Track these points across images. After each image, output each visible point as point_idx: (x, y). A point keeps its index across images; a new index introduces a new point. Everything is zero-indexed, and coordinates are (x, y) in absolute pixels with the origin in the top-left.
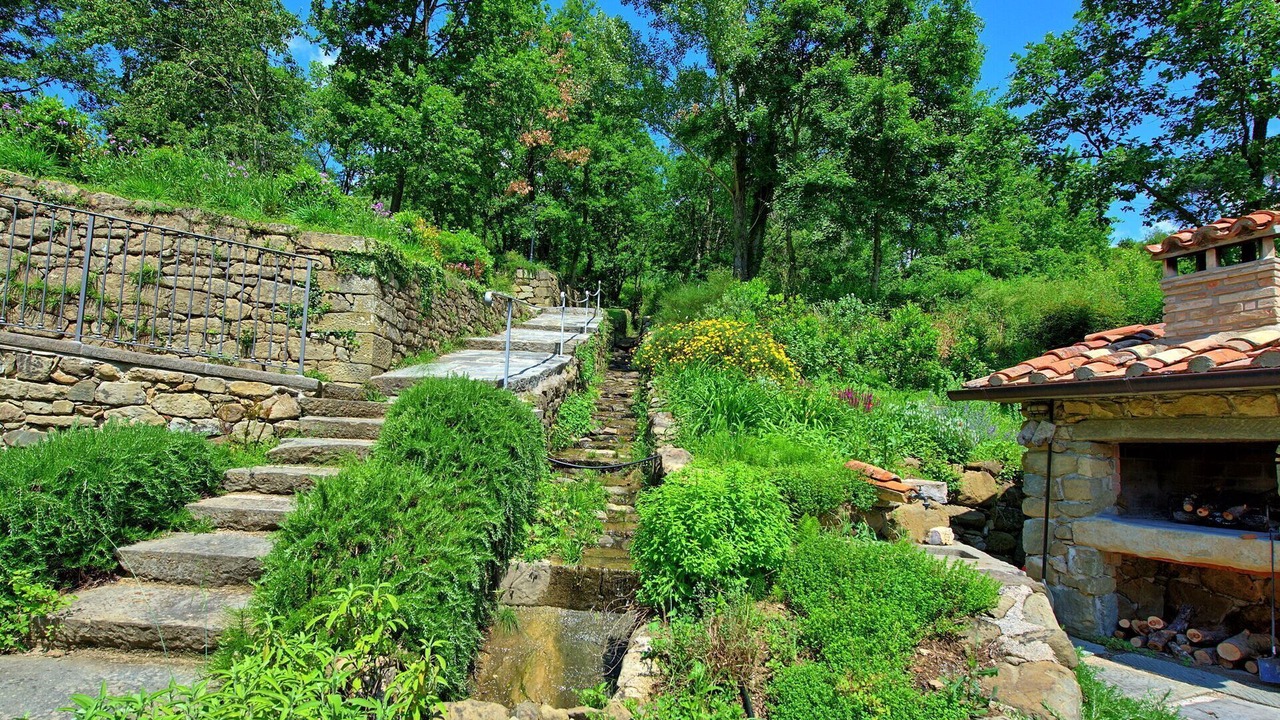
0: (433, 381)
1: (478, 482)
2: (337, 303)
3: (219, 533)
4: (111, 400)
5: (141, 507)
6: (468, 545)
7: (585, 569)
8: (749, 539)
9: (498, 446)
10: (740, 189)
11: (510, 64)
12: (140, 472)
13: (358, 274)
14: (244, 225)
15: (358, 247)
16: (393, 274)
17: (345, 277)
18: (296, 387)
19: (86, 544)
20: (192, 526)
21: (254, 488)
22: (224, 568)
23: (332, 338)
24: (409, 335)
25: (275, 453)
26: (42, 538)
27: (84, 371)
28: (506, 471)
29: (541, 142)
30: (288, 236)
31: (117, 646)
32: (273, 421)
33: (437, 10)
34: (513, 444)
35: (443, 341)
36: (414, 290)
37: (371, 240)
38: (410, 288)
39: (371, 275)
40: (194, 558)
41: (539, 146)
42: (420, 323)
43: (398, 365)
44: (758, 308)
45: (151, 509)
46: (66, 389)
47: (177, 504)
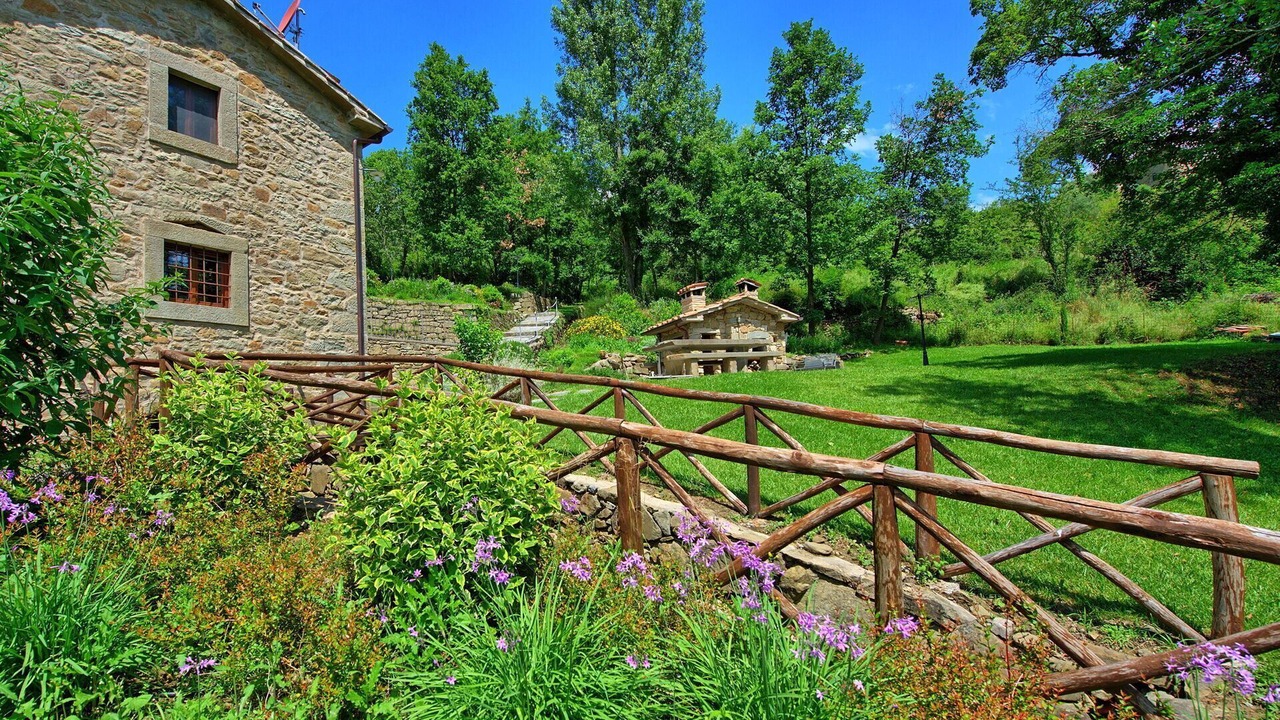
30: (450, 306)
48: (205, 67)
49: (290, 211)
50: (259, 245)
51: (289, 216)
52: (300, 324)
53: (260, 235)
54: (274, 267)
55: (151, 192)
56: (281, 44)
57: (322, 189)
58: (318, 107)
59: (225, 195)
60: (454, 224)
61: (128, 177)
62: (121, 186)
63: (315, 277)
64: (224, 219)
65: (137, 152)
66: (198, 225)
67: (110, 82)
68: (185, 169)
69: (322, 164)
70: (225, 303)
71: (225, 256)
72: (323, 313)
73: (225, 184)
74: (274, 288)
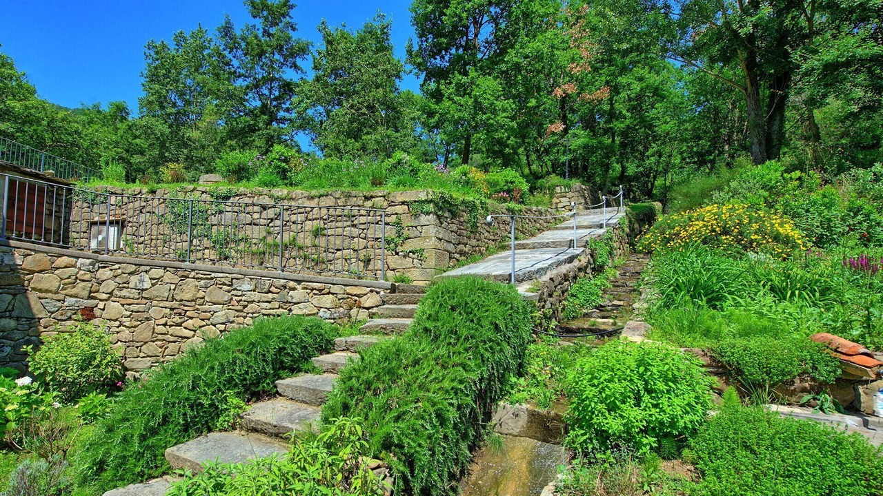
0: (475, 276)
1: (467, 350)
2: (412, 233)
3: (326, 374)
4: (294, 301)
5: (288, 360)
6: (452, 393)
7: (552, 413)
8: (656, 406)
9: (485, 323)
10: (752, 85)
11: (533, 46)
12: (285, 341)
13: (424, 213)
14: (361, 195)
15: (423, 197)
16: (446, 209)
17: (416, 216)
18: (379, 288)
19: (261, 379)
20: (313, 370)
21: (348, 349)
22: (319, 396)
23: (411, 254)
24: (461, 247)
25: (363, 328)
26: (240, 375)
27: (283, 286)
28: (490, 340)
29: (569, 92)
30: (384, 197)
31: (266, 433)
32: (368, 309)
33: (483, 26)
34: (498, 322)
35: (488, 247)
36: (463, 216)
37: (430, 190)
38: (460, 217)
39: (431, 213)
40: (307, 389)
41: (567, 95)
42: (469, 238)
43: (453, 267)
44: (772, 187)
45: (292, 361)
46: (276, 296)
47: (306, 357)
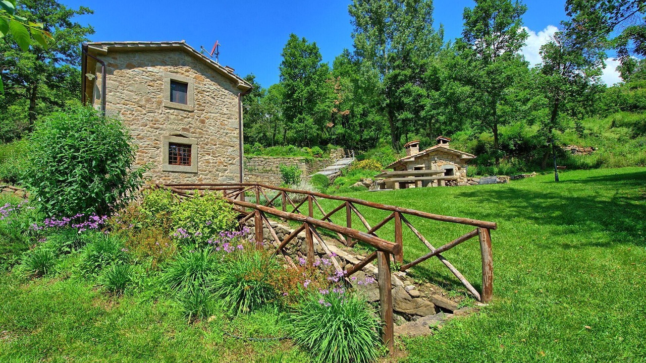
2: (300, 167)
14: (287, 158)
15: (302, 158)
17: (301, 163)
30: (293, 158)
38: (309, 162)
39: (304, 162)
42: (311, 168)
43: (309, 175)
48: (183, 76)
49: (213, 126)
50: (202, 141)
51: (213, 128)
52: (217, 171)
53: (202, 137)
54: (207, 149)
55: (165, 125)
56: (209, 62)
57: (226, 116)
58: (225, 83)
59: (189, 123)
60: (300, 119)
61: (157, 121)
62: (155, 124)
63: (223, 152)
64: (189, 132)
65: (160, 112)
66: (180, 135)
67: (152, 88)
68: (176, 115)
69: (226, 106)
70: (189, 164)
71: (189, 146)
72: (226, 166)
73: (190, 119)
74: (207, 157)
